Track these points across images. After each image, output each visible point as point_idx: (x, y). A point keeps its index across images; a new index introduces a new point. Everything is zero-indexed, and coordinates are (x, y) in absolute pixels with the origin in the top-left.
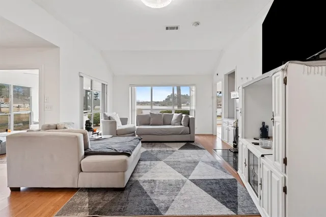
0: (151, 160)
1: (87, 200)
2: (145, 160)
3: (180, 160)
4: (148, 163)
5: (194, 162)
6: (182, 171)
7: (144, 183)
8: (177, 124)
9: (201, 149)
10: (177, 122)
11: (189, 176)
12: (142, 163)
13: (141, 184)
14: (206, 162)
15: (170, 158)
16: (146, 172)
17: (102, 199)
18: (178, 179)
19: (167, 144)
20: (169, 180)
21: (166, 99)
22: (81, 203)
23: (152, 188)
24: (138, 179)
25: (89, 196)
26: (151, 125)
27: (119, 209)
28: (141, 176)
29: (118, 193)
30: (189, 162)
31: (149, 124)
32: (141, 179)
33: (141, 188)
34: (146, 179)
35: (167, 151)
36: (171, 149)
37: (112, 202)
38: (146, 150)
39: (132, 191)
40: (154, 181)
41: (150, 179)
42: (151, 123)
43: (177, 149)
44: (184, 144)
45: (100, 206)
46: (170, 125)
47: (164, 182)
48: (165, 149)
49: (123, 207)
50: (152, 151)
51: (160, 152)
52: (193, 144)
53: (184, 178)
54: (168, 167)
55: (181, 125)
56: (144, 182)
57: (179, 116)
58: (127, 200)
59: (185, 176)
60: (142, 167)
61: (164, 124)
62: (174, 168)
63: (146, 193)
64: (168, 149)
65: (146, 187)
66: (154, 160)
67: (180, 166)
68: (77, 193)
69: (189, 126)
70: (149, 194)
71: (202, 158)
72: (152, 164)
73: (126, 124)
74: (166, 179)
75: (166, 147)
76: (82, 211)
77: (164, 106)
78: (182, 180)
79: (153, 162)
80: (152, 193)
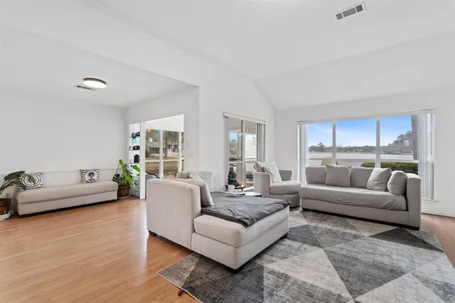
0: (304, 242)
1: (192, 269)
2: (294, 240)
3: (359, 256)
4: (296, 245)
5: (392, 271)
6: (350, 279)
7: (270, 275)
8: (377, 188)
9: (431, 247)
10: (377, 185)
11: (361, 293)
12: (287, 242)
13: (265, 274)
14: (426, 282)
15: (340, 248)
16: (283, 258)
17: (207, 274)
18: (333, 290)
19: (351, 222)
20: (312, 286)
21: (396, 142)
22: (185, 270)
23: (277, 286)
24: (265, 265)
25: (197, 264)
26: (328, 185)
27: (215, 296)
28: (273, 262)
29: (228, 274)
30: (379, 268)
31: (323, 184)
32: (269, 266)
33: (260, 279)
34: (277, 269)
35: (344, 234)
36: (354, 232)
37: (214, 283)
38: (307, 224)
39: (246, 279)
40: (286, 276)
41: (282, 271)
42: (327, 182)
43: (367, 234)
44: (391, 228)
45: (198, 283)
46: (365, 187)
47: (302, 286)
48: (341, 230)
49: (221, 296)
50: (315, 228)
51: (328, 232)
52: (414, 233)
53: (346, 295)
54: (328, 262)
55: (387, 190)
56: (272, 272)
57: (383, 173)
58: (231, 289)
59: (351, 292)
60: (282, 247)
61: (352, 186)
62: (337, 268)
63: (263, 290)
64: (348, 231)
65: (268, 281)
66: (310, 244)
67: (352, 269)
68: (190, 256)
69: (405, 194)
70: (265, 294)
71: (418, 268)
72: (302, 248)
73: (289, 179)
74: (310, 281)
75: (347, 226)
76: (180, 279)
77: (390, 153)
78: (340, 296)
79: (306, 246)
80: (271, 294)
